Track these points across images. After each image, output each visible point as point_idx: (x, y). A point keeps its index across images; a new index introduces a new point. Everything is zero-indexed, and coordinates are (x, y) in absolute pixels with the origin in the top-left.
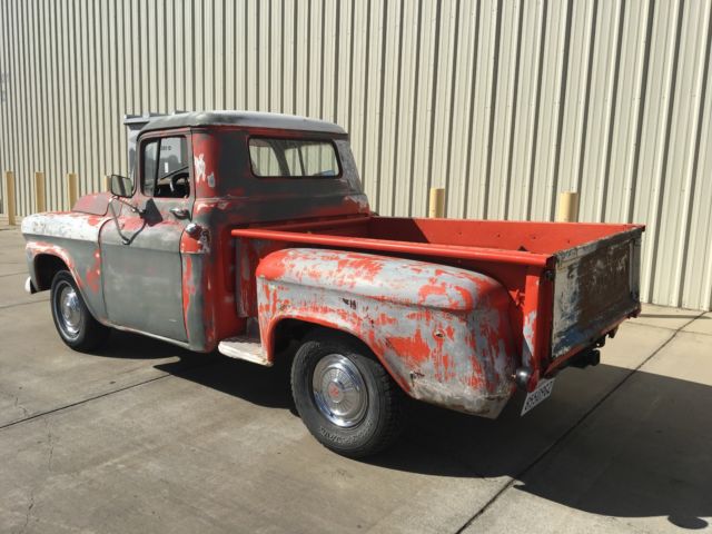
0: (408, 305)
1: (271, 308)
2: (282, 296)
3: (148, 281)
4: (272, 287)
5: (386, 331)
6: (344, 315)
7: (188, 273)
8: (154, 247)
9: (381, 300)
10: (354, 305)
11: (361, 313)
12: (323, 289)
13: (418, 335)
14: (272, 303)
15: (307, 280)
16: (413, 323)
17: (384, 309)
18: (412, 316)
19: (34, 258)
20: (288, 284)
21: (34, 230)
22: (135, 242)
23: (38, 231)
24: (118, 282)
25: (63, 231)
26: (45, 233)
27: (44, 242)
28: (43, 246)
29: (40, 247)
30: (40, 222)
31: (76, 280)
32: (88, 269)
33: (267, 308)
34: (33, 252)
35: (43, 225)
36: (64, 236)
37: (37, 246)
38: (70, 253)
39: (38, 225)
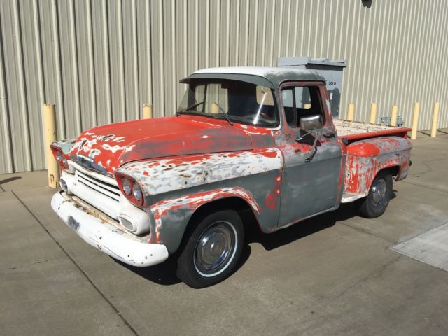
1: (374, 169)
2: (379, 161)
3: (319, 181)
4: (375, 159)
14: (375, 166)
19: (192, 212)
20: (382, 155)
21: (186, 183)
22: (314, 158)
23: (193, 182)
24: (296, 191)
25: (239, 171)
26: (209, 180)
27: (202, 192)
28: (203, 195)
29: (200, 198)
30: (194, 172)
31: (255, 208)
32: (268, 193)
33: (372, 169)
34: (189, 207)
35: (200, 174)
36: (242, 175)
37: (193, 200)
38: (246, 188)
39: (190, 176)
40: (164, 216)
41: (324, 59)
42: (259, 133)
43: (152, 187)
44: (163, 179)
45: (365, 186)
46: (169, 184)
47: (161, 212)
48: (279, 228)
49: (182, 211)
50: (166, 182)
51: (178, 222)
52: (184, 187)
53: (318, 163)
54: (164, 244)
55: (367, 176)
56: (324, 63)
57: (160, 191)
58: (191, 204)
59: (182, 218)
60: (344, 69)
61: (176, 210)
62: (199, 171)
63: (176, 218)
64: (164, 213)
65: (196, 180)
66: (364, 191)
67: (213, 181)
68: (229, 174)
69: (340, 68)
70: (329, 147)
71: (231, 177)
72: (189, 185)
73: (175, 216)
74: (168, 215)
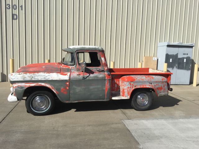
0: (161, 82)
1: (132, 87)
2: (135, 84)
3: (92, 87)
4: (132, 83)
5: (157, 86)
6: (150, 86)
7: (107, 84)
8: (95, 79)
9: (157, 82)
10: (151, 83)
11: (153, 85)
12: (145, 82)
13: (161, 86)
14: (132, 86)
15: (141, 81)
16: (161, 85)
17: (157, 83)
18: (161, 84)
19: (25, 88)
20: (136, 82)
21: (24, 79)
22: (87, 78)
23: (27, 79)
24: (78, 89)
25: (47, 78)
26: (33, 79)
27: (31, 83)
28: (31, 84)
29: (29, 84)
30: (28, 76)
31: (55, 92)
32: (62, 88)
33: (131, 87)
34: (24, 87)
35: (30, 77)
36: (48, 80)
37: (26, 85)
38: (51, 84)
39: (26, 77)
40: (16, 88)
41: (178, 43)
42: (65, 67)
43: (12, 78)
44: (16, 77)
45: (127, 94)
46: (18, 79)
47: (15, 86)
48: (70, 102)
49: (22, 87)
50: (17, 78)
51: (20, 91)
52: (23, 80)
53: (89, 80)
54: (16, 96)
55: (127, 90)
56: (178, 45)
57: (14, 80)
58: (25, 86)
59: (22, 90)
60: (194, 47)
61: (19, 87)
62: (30, 76)
63: (19, 89)
64: (16, 87)
65: (28, 79)
66: (127, 96)
67: (35, 80)
68: (42, 79)
69: (192, 47)
70: (98, 75)
71: (43, 80)
72: (25, 80)
73: (19, 88)
74: (17, 88)
